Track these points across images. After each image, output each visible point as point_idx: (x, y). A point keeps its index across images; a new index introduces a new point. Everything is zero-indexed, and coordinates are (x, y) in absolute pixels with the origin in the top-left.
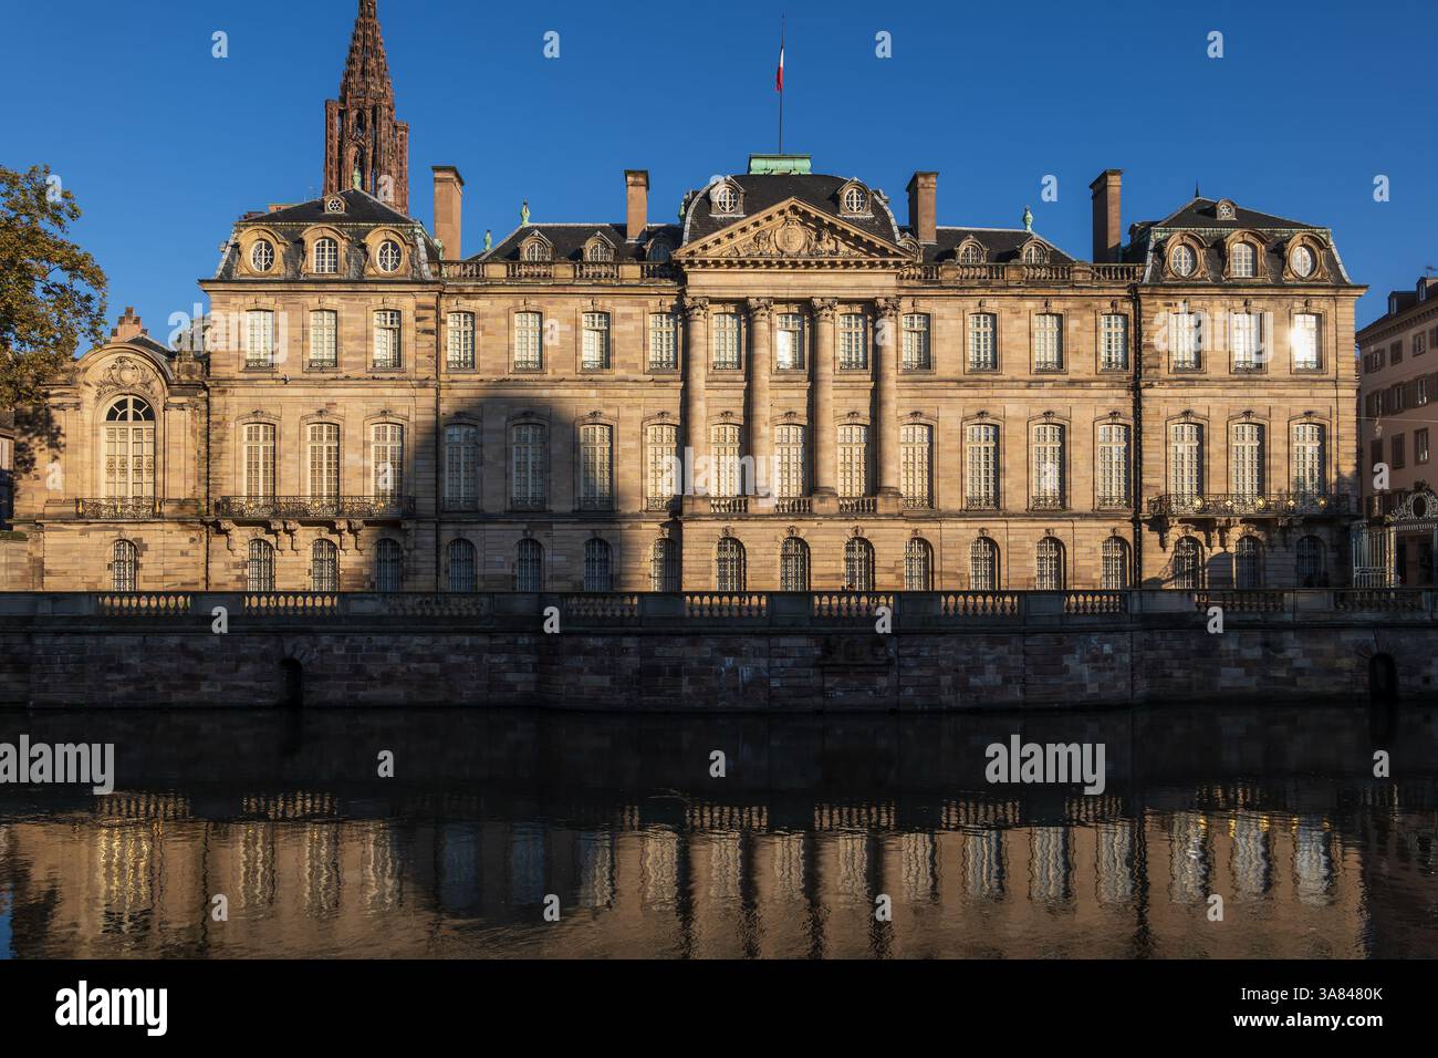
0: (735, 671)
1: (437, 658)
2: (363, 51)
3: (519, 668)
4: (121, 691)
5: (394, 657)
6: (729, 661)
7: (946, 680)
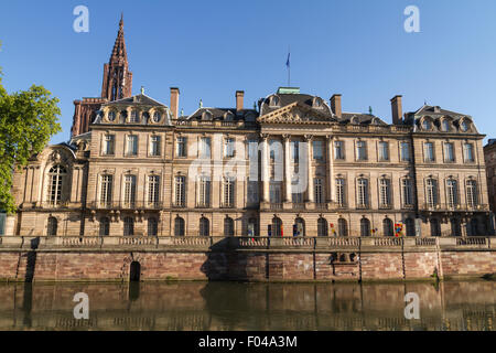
0: (302, 265)
1: (190, 261)
2: (118, 48)
3: (222, 265)
4: (70, 274)
5: (174, 261)
6: (300, 262)
7: (377, 269)
